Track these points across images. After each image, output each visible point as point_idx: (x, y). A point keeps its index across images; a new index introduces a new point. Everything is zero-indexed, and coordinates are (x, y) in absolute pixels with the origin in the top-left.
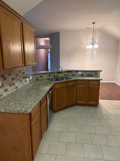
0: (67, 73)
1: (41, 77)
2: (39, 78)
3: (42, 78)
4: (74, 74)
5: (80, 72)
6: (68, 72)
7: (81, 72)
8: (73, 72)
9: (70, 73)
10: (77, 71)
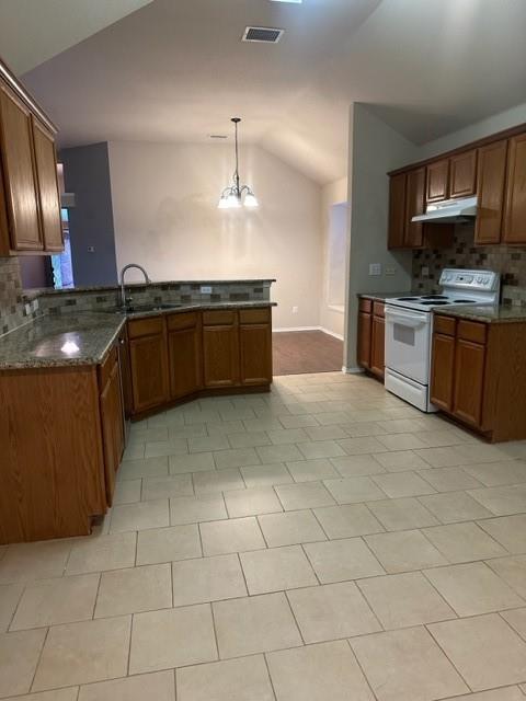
0: (160, 293)
1: (71, 303)
2: (64, 309)
3: (74, 308)
4: (188, 294)
5: (206, 288)
6: (165, 286)
7: (210, 288)
8: (182, 288)
9: (172, 292)
10: (196, 285)
